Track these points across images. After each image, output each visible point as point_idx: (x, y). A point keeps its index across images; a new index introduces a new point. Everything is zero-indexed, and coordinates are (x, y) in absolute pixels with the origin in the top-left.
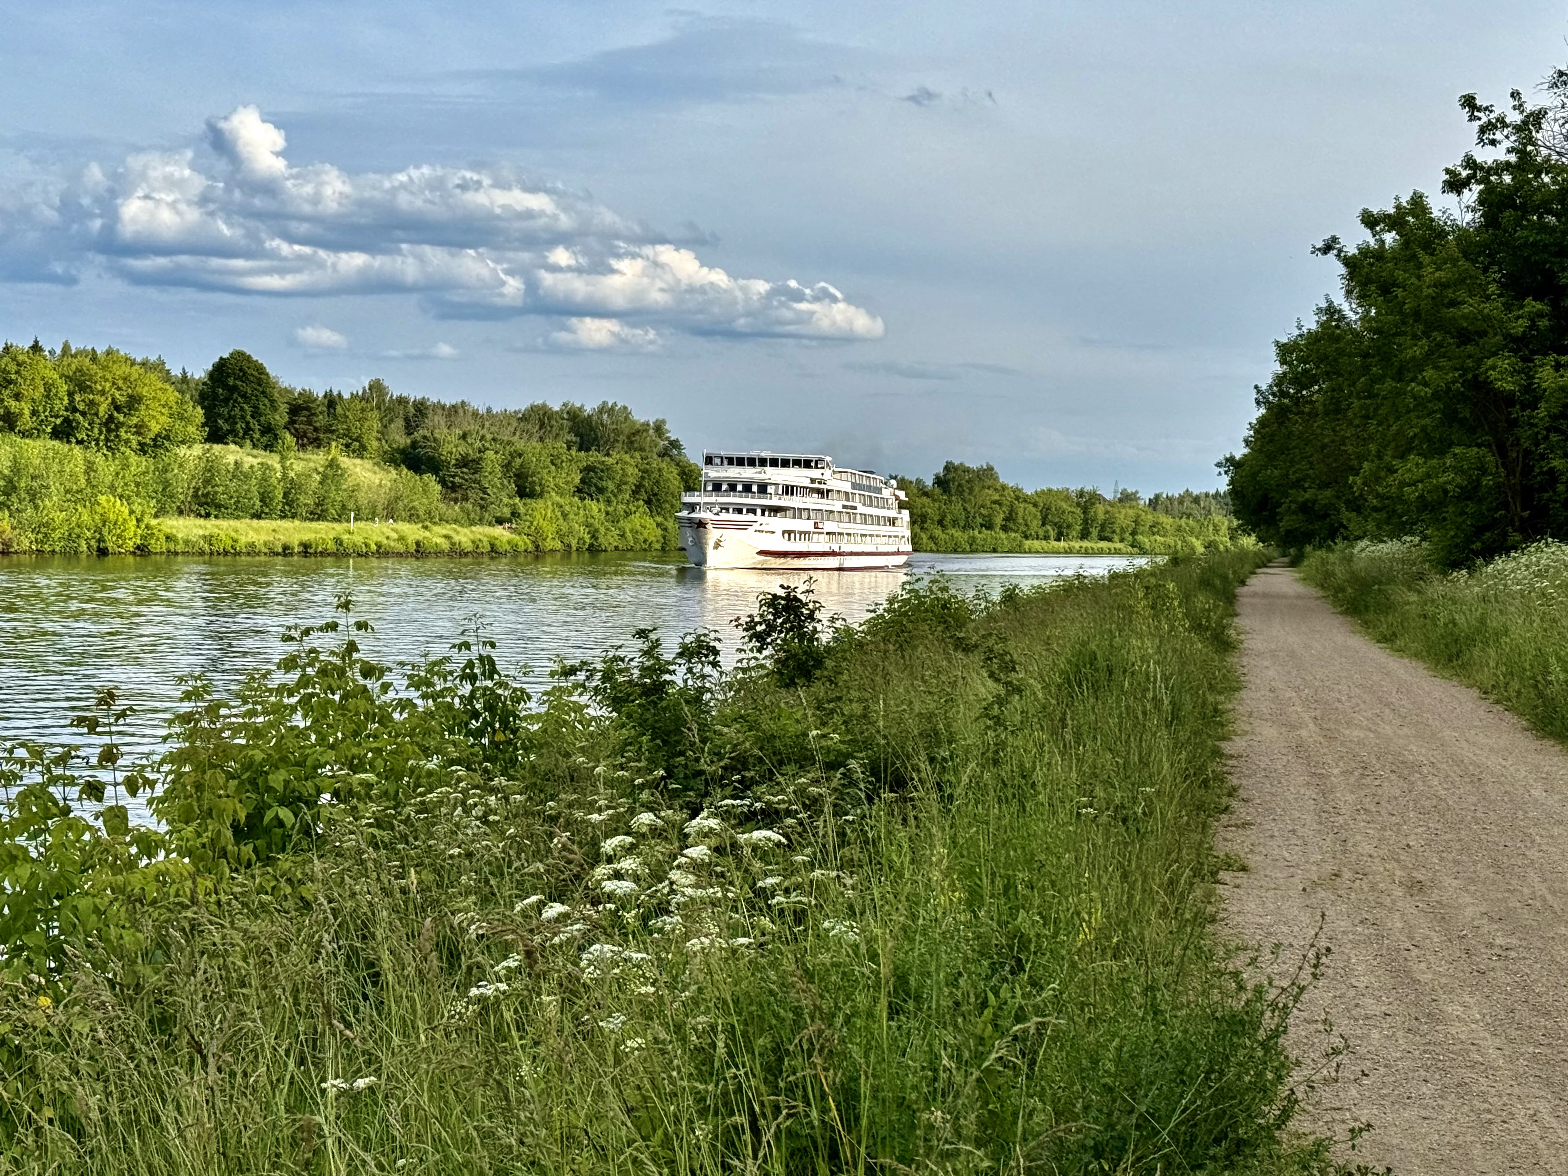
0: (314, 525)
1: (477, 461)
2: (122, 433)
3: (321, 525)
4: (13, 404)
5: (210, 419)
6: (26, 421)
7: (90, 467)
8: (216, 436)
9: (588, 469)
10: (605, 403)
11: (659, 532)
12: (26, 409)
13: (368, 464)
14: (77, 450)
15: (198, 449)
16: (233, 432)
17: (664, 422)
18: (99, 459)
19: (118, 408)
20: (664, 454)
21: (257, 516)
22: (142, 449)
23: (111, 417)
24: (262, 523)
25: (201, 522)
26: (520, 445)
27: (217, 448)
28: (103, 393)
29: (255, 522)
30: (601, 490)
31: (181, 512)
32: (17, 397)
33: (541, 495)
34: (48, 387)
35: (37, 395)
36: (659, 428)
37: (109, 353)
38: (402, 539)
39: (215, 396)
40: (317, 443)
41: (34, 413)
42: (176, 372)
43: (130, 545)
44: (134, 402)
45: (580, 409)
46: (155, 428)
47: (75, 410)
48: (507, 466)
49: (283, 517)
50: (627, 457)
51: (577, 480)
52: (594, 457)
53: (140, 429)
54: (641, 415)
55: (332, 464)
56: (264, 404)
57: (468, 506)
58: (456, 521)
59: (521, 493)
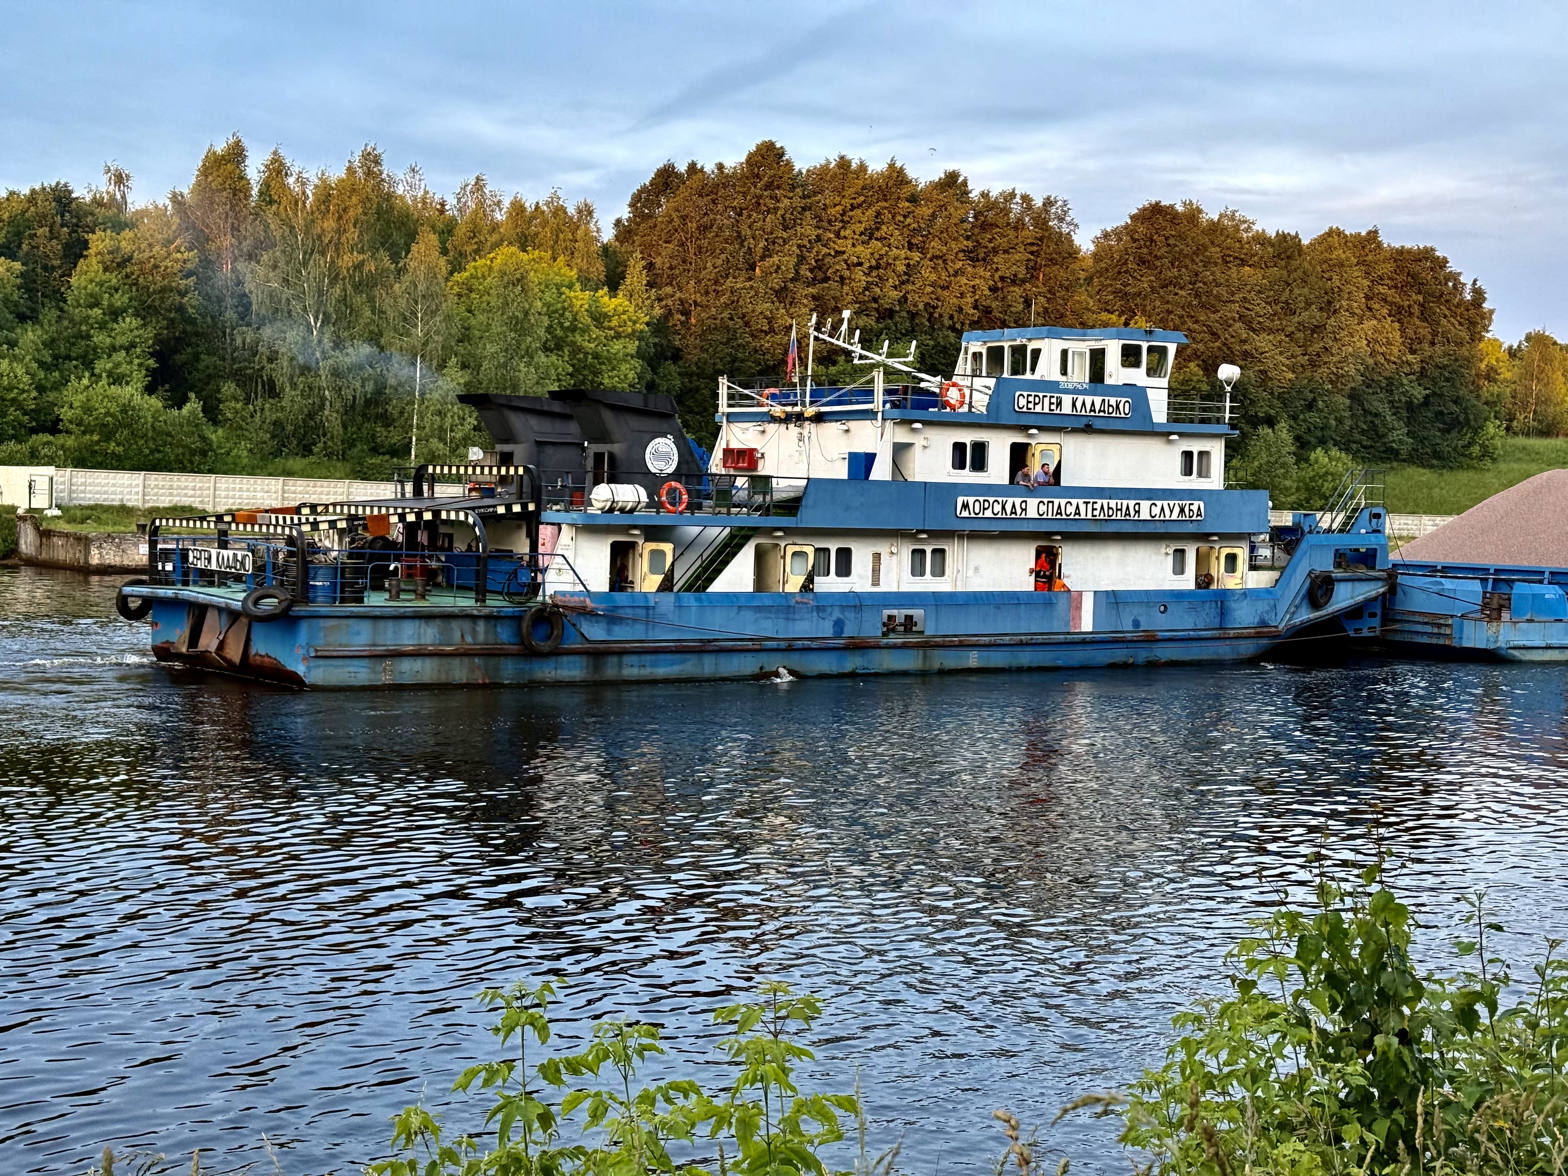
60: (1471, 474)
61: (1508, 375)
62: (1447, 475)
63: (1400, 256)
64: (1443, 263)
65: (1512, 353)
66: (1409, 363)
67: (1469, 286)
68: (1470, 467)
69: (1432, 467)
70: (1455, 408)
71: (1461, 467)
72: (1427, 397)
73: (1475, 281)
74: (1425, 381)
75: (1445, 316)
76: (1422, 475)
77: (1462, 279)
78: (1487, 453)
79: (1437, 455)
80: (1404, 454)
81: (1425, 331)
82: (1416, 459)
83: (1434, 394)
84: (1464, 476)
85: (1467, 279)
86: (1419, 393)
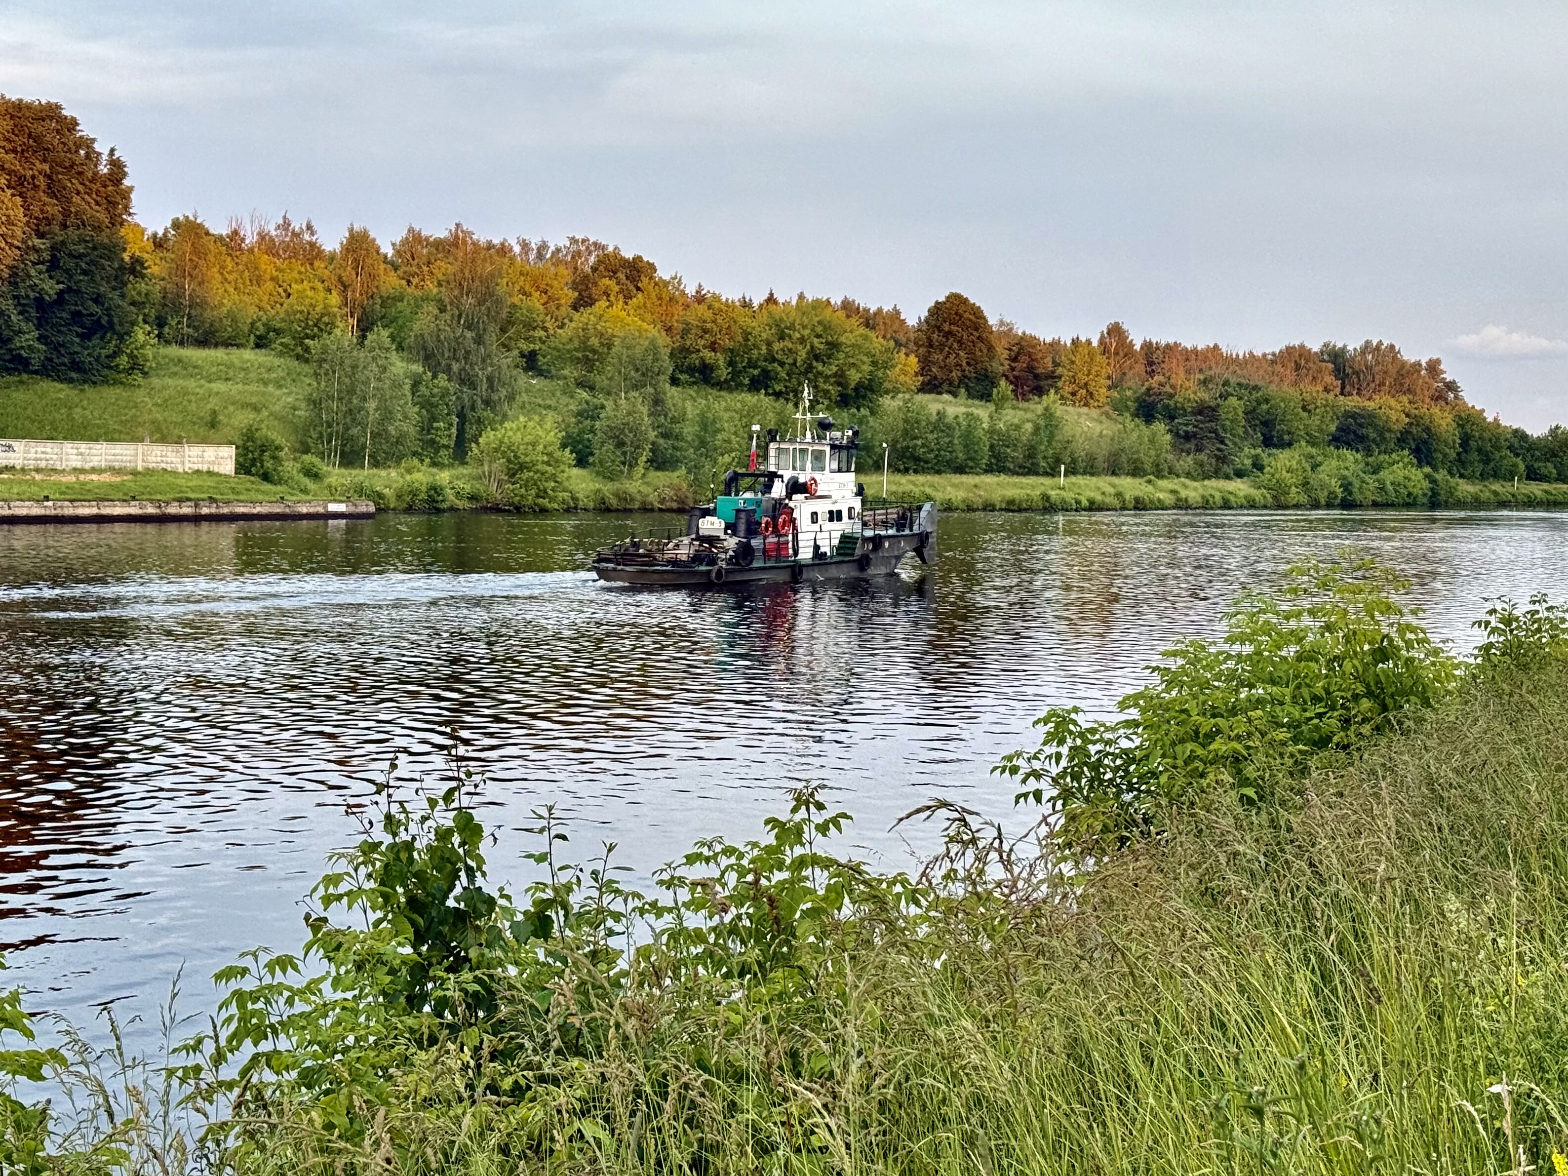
0: (1024, 480)
3: (1030, 480)
5: (925, 370)
8: (927, 385)
9: (1347, 415)
10: (1368, 343)
11: (1426, 484)
12: (722, 359)
13: (1094, 413)
15: (905, 400)
16: (946, 381)
17: (1438, 361)
21: (960, 470)
22: (843, 400)
24: (964, 478)
26: (1269, 389)
28: (801, 341)
30: (1362, 439)
33: (1290, 445)
35: (735, 345)
36: (1433, 367)
38: (1119, 495)
39: (928, 340)
40: (1036, 392)
42: (889, 316)
44: (833, 349)
45: (1344, 349)
46: (854, 377)
47: (773, 359)
48: (1250, 413)
49: (989, 470)
50: (1393, 402)
51: (1333, 428)
52: (1355, 402)
54: (1411, 354)
55: (1048, 414)
56: (980, 351)
57: (1203, 457)
58: (1188, 475)
59: (1268, 442)
60: (119, 390)
61: (155, 270)
62: (90, 391)
63: (18, 111)
64: (73, 124)
65: (159, 243)
66: (36, 250)
67: (105, 157)
68: (116, 382)
69: (71, 381)
70: (95, 308)
71: (105, 382)
72: (60, 293)
73: (112, 151)
74: (57, 273)
75: (78, 193)
76: (60, 391)
77: (97, 147)
78: (136, 366)
79: (76, 366)
80: (35, 364)
81: (54, 209)
82: (48, 371)
83: (69, 289)
84: (111, 393)
85: (102, 147)
86: (51, 288)
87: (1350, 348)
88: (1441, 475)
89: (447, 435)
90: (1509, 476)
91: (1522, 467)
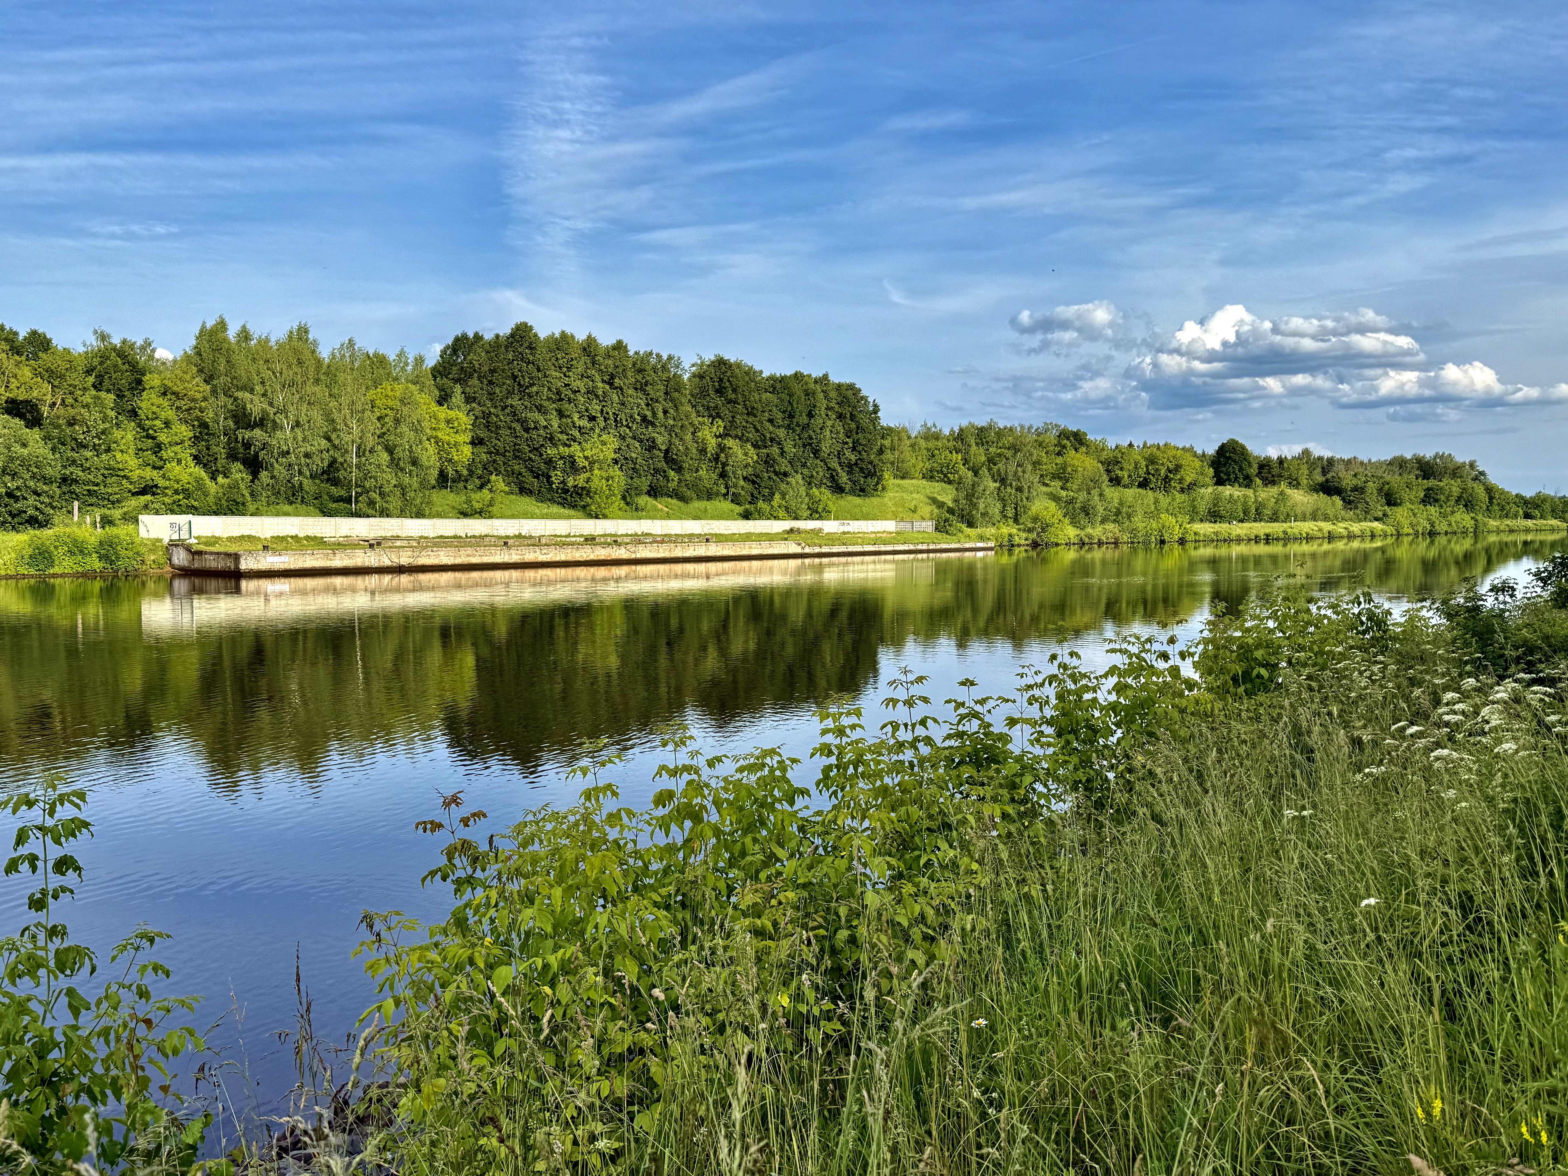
0: (1272, 524)
1: (1362, 488)
2: (1172, 483)
3: (1276, 524)
4: (1119, 473)
5: (1217, 474)
6: (1126, 480)
7: (1156, 501)
8: (1220, 482)
9: (1428, 489)
10: (1437, 453)
11: (1473, 522)
12: (1126, 474)
13: (1301, 492)
14: (1150, 493)
15: (1210, 490)
16: (1229, 480)
17: (1475, 461)
18: (1161, 497)
19: (1170, 471)
20: (1475, 479)
21: (1242, 521)
22: (1182, 491)
23: (1167, 476)
24: (1244, 525)
25: (1212, 525)
26: (1388, 478)
27: (1220, 488)
28: (1163, 464)
29: (1240, 524)
30: (1436, 501)
31: (1202, 521)
32: (1122, 469)
33: (1400, 504)
34: (1136, 464)
35: (1131, 468)
36: (1472, 465)
37: (1166, 445)
38: (1320, 530)
39: (1219, 462)
40: (1273, 483)
41: (1129, 476)
42: (1199, 452)
43: (1176, 538)
44: (1178, 468)
45: (1424, 457)
46: (1189, 480)
47: (1149, 473)
48: (1380, 490)
49: (1255, 521)
50: (1453, 482)
51: (1422, 496)
52: (1432, 483)
53: (1181, 481)
54: (1461, 458)
55: (1282, 493)
56: (1245, 465)
57: (1358, 511)
58: (1351, 520)
59: (1389, 504)
60: (878, 499)
62: (868, 500)
63: (839, 386)
64: (859, 391)
66: (847, 443)
67: (871, 403)
68: (878, 496)
69: (860, 496)
70: (869, 466)
71: (873, 496)
72: (856, 460)
73: (874, 400)
75: (862, 419)
76: (857, 500)
77: (868, 399)
78: (885, 488)
79: (862, 490)
80: (847, 489)
81: (853, 426)
82: (853, 492)
83: (860, 458)
84: (875, 500)
85: (871, 400)
86: (853, 458)
87: (1428, 456)
88: (1480, 517)
89: (1010, 513)
90: (1516, 516)
91: (1521, 512)
